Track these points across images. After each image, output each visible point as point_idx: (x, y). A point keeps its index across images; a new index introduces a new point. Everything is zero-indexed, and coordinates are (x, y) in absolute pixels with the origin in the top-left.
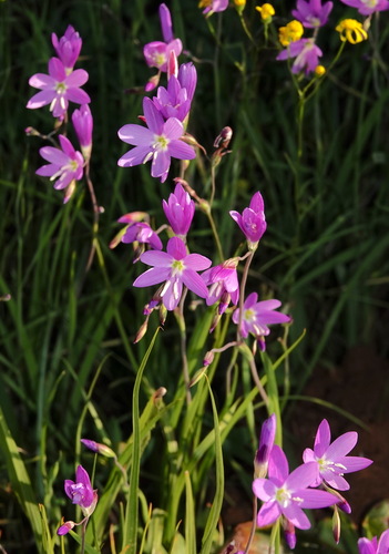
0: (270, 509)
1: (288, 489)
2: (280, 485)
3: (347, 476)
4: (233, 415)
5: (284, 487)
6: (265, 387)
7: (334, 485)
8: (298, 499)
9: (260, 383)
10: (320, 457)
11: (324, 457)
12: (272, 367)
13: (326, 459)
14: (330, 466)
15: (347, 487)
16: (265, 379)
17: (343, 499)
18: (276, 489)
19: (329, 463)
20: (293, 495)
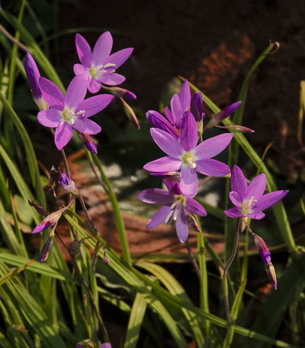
0: (62, 132)
1: (71, 107)
2: (62, 108)
3: (119, 71)
4: (8, 76)
5: (66, 108)
6: (22, 41)
7: (113, 83)
8: (81, 112)
9: (16, 40)
10: (90, 67)
11: (93, 65)
12: (19, 21)
13: (96, 66)
14: (101, 69)
15: (123, 79)
16: (18, 34)
17: (125, 90)
18: (61, 113)
19: (99, 67)
20: (76, 111)
